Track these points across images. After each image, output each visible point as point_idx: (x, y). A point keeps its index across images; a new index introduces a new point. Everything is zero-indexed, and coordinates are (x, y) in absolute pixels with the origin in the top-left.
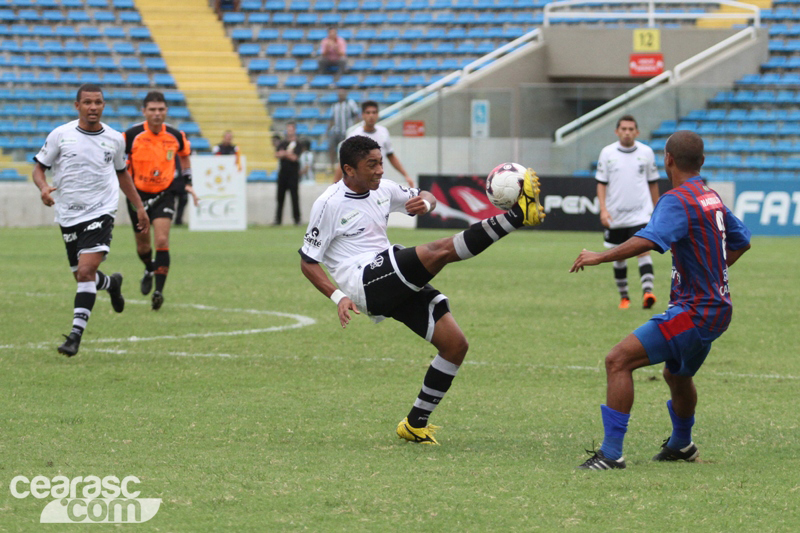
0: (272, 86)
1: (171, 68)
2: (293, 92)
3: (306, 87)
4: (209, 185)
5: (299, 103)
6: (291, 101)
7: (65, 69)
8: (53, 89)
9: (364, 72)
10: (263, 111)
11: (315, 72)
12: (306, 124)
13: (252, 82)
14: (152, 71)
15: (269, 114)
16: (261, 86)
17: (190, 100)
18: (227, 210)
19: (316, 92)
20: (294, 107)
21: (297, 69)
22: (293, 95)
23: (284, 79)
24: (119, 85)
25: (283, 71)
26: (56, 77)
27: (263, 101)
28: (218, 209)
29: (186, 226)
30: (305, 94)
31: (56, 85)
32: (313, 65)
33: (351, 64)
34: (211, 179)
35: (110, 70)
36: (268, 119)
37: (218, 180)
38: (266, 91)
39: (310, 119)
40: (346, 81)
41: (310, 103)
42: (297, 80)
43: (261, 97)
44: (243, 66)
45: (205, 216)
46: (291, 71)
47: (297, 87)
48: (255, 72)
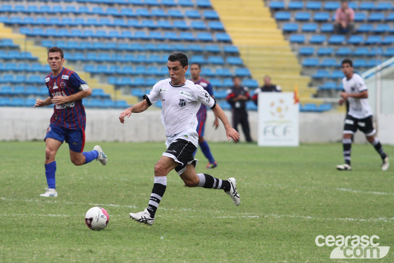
0: (300, 43)
1: (228, 28)
2: (316, 47)
3: (325, 43)
4: (272, 114)
5: (321, 55)
6: (315, 53)
7: (152, 29)
8: (144, 43)
9: (367, 33)
10: (295, 60)
11: (331, 33)
12: (327, 70)
13: (285, 39)
14: (213, 30)
15: (300, 62)
16: (293, 42)
17: (242, 52)
18: (285, 132)
19: (333, 47)
20: (316, 58)
21: (318, 30)
22: (316, 49)
23: (309, 38)
24: (191, 41)
25: (307, 31)
26: (146, 34)
27: (295, 54)
28: (279, 131)
29: (256, 143)
30: (325, 49)
31: (147, 40)
32: (329, 27)
33: (358, 27)
34: (274, 109)
35: (184, 30)
36: (299, 67)
37: (279, 110)
38: (296, 46)
39: (330, 67)
40: (354, 39)
41: (329, 55)
42: (318, 38)
43: (293, 50)
44: (279, 28)
45: (270, 136)
46: (313, 32)
47: (318, 43)
48: (287, 32)
